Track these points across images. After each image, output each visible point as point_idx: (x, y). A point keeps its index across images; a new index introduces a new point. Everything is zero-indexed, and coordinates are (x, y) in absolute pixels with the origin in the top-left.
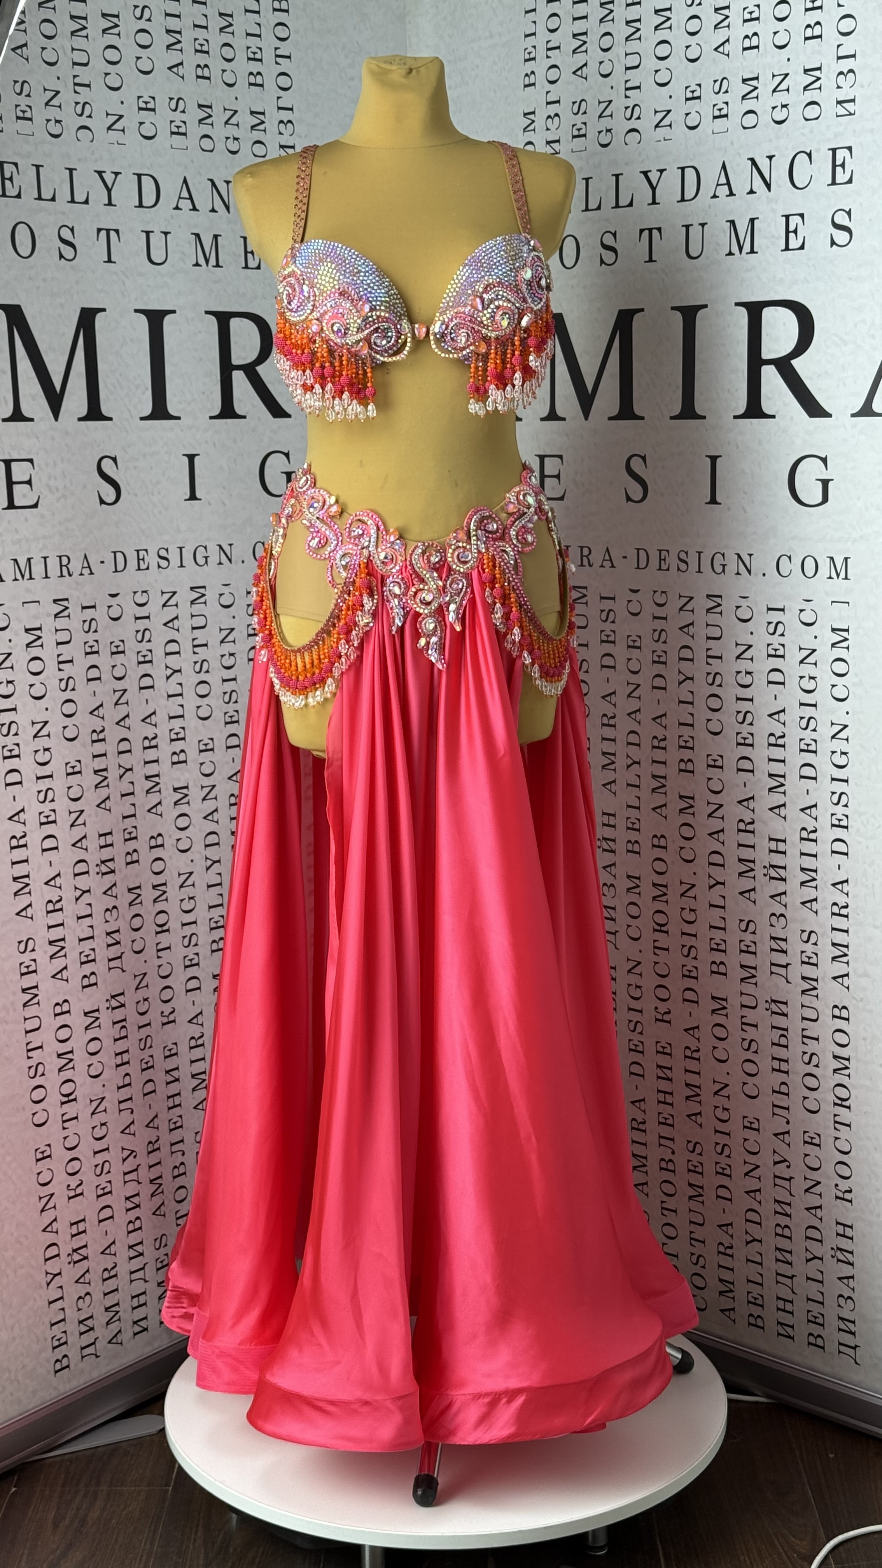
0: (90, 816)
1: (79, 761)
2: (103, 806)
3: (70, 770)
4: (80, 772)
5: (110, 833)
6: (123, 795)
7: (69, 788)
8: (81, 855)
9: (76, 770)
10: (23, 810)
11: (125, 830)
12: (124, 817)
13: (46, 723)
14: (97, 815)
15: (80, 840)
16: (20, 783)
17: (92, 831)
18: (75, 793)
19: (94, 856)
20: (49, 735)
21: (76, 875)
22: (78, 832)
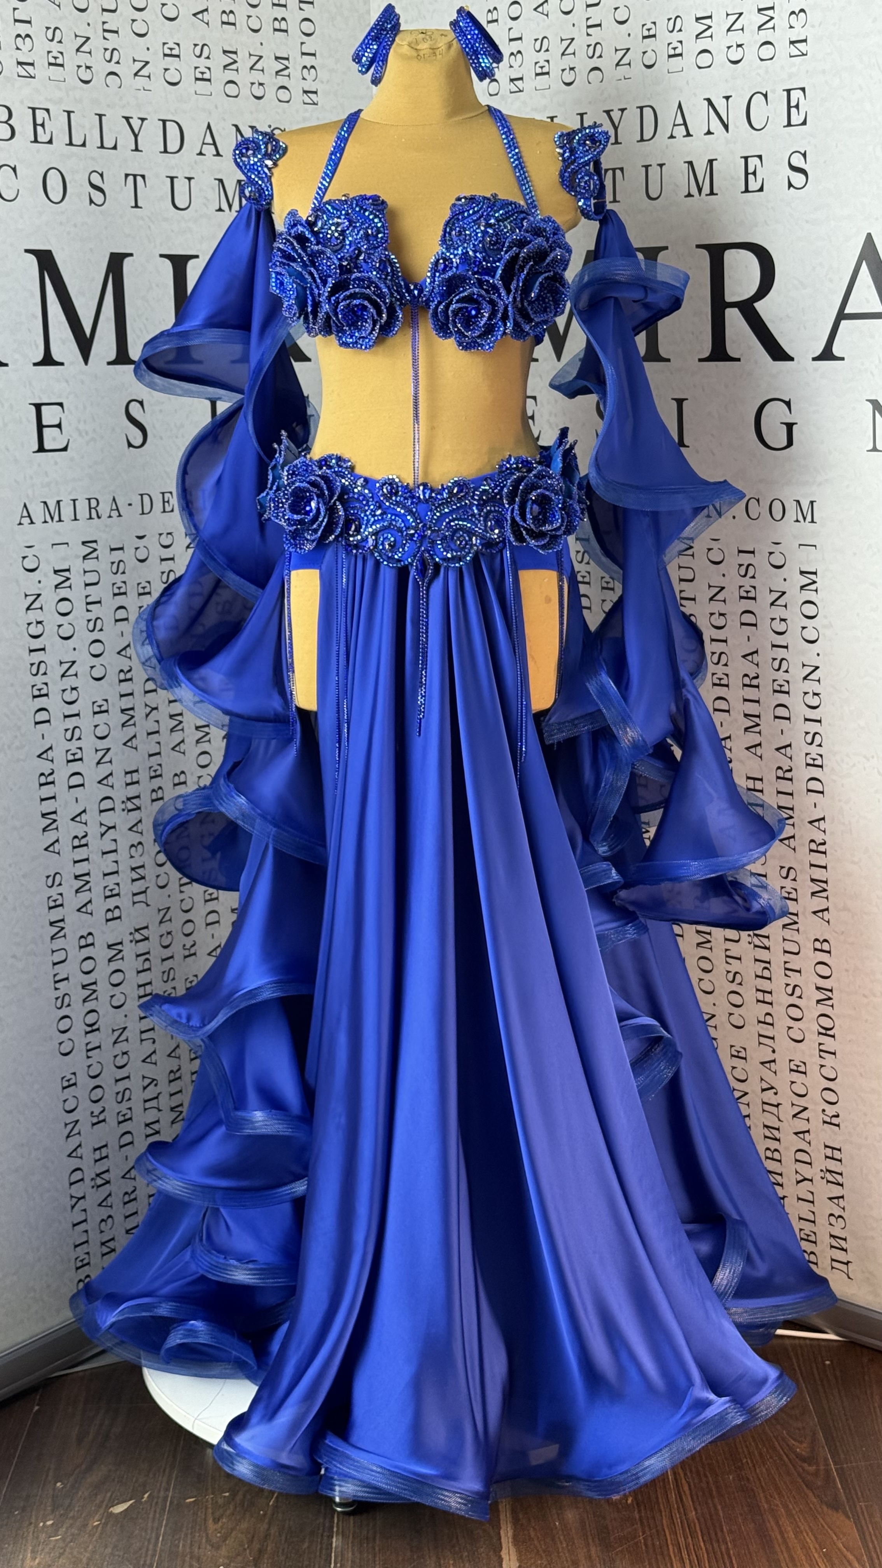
0: (116, 754)
1: (106, 700)
2: (129, 744)
3: (97, 709)
4: (107, 711)
5: (137, 771)
6: (149, 734)
7: (96, 726)
8: (106, 791)
9: (103, 708)
10: (51, 748)
11: (150, 768)
12: (150, 755)
13: (74, 662)
14: (123, 754)
15: (106, 777)
16: (49, 721)
17: (118, 769)
18: (101, 731)
19: (120, 793)
20: (76, 675)
21: (101, 811)
22: (104, 770)
